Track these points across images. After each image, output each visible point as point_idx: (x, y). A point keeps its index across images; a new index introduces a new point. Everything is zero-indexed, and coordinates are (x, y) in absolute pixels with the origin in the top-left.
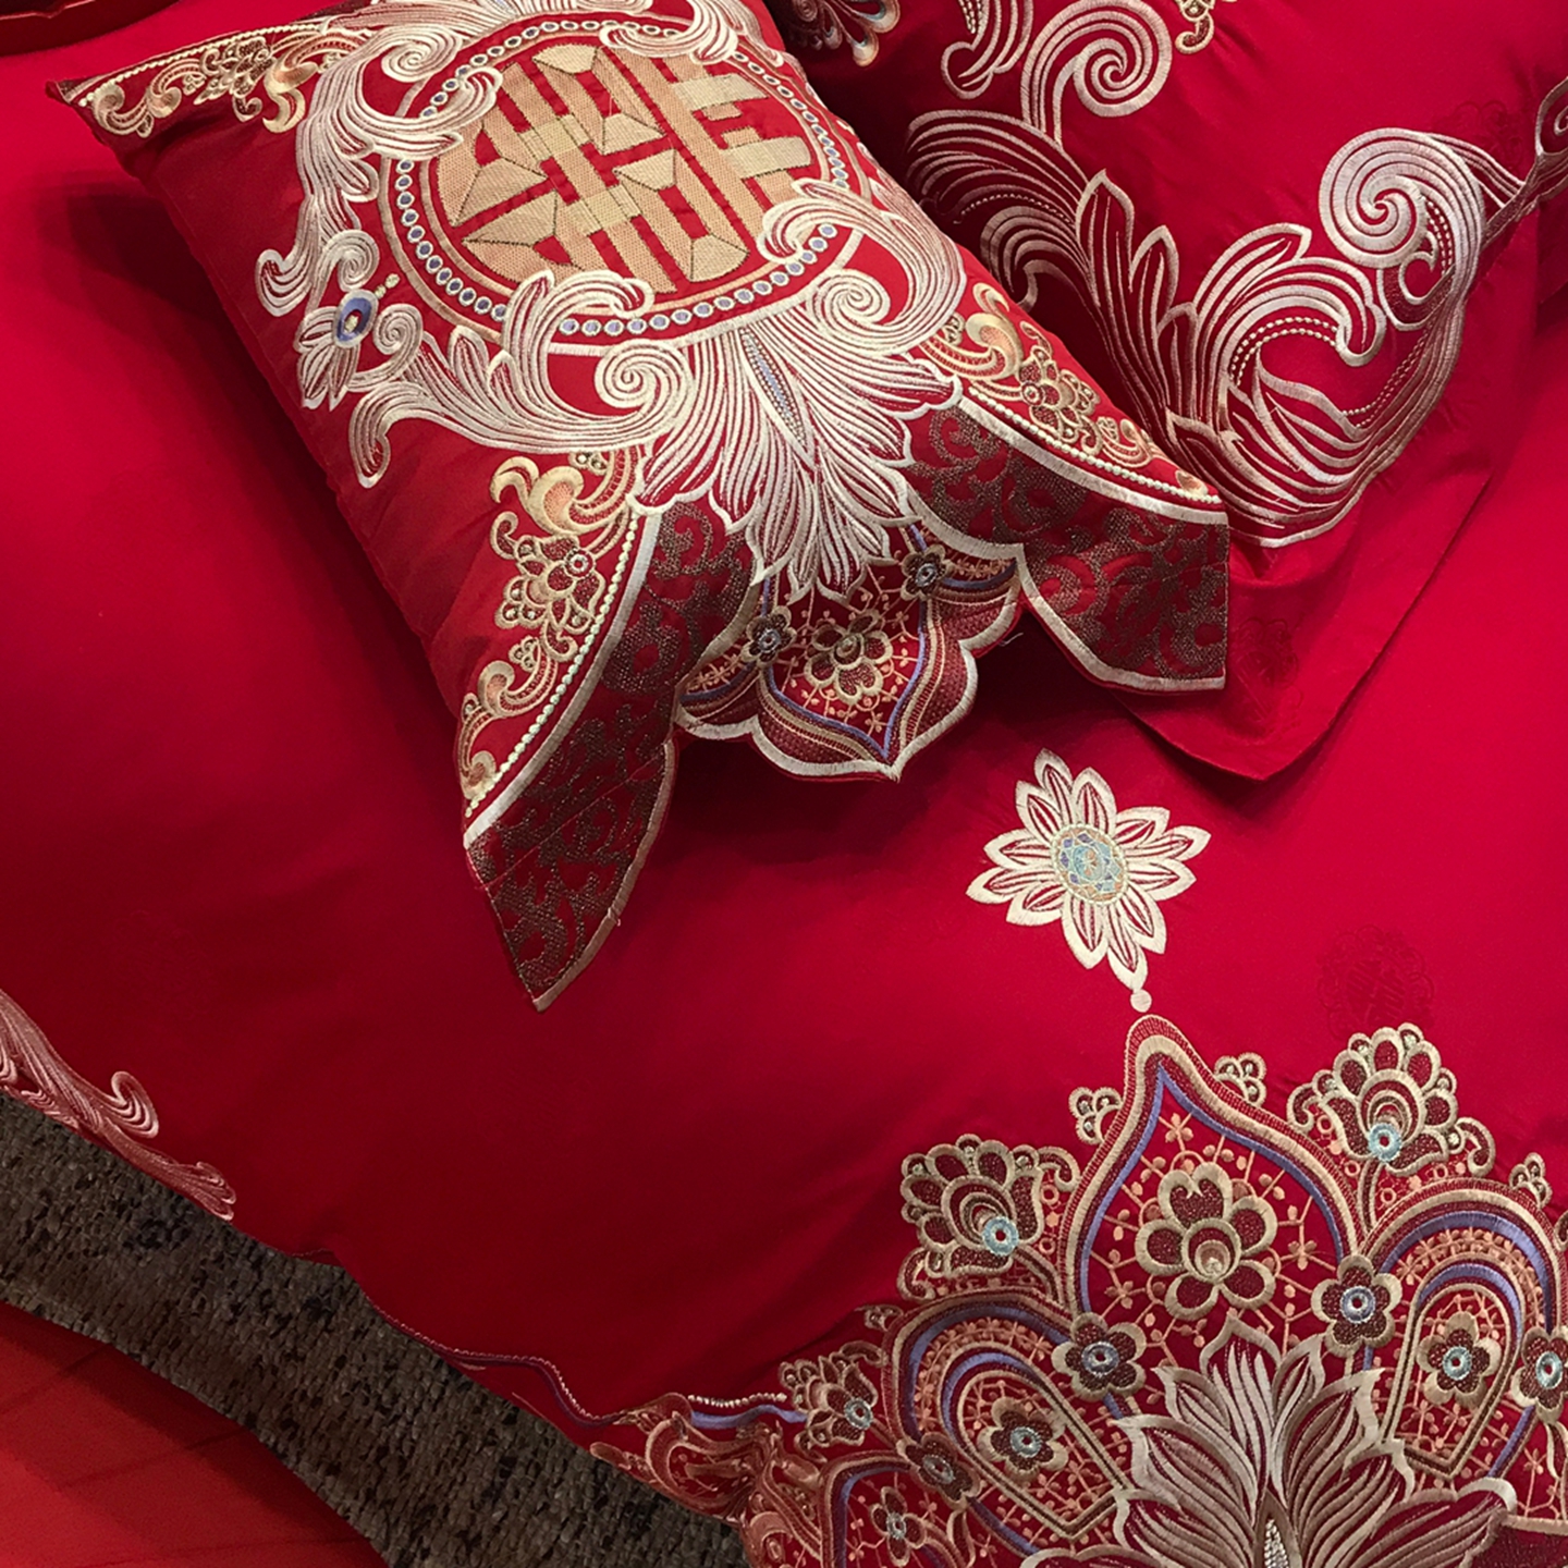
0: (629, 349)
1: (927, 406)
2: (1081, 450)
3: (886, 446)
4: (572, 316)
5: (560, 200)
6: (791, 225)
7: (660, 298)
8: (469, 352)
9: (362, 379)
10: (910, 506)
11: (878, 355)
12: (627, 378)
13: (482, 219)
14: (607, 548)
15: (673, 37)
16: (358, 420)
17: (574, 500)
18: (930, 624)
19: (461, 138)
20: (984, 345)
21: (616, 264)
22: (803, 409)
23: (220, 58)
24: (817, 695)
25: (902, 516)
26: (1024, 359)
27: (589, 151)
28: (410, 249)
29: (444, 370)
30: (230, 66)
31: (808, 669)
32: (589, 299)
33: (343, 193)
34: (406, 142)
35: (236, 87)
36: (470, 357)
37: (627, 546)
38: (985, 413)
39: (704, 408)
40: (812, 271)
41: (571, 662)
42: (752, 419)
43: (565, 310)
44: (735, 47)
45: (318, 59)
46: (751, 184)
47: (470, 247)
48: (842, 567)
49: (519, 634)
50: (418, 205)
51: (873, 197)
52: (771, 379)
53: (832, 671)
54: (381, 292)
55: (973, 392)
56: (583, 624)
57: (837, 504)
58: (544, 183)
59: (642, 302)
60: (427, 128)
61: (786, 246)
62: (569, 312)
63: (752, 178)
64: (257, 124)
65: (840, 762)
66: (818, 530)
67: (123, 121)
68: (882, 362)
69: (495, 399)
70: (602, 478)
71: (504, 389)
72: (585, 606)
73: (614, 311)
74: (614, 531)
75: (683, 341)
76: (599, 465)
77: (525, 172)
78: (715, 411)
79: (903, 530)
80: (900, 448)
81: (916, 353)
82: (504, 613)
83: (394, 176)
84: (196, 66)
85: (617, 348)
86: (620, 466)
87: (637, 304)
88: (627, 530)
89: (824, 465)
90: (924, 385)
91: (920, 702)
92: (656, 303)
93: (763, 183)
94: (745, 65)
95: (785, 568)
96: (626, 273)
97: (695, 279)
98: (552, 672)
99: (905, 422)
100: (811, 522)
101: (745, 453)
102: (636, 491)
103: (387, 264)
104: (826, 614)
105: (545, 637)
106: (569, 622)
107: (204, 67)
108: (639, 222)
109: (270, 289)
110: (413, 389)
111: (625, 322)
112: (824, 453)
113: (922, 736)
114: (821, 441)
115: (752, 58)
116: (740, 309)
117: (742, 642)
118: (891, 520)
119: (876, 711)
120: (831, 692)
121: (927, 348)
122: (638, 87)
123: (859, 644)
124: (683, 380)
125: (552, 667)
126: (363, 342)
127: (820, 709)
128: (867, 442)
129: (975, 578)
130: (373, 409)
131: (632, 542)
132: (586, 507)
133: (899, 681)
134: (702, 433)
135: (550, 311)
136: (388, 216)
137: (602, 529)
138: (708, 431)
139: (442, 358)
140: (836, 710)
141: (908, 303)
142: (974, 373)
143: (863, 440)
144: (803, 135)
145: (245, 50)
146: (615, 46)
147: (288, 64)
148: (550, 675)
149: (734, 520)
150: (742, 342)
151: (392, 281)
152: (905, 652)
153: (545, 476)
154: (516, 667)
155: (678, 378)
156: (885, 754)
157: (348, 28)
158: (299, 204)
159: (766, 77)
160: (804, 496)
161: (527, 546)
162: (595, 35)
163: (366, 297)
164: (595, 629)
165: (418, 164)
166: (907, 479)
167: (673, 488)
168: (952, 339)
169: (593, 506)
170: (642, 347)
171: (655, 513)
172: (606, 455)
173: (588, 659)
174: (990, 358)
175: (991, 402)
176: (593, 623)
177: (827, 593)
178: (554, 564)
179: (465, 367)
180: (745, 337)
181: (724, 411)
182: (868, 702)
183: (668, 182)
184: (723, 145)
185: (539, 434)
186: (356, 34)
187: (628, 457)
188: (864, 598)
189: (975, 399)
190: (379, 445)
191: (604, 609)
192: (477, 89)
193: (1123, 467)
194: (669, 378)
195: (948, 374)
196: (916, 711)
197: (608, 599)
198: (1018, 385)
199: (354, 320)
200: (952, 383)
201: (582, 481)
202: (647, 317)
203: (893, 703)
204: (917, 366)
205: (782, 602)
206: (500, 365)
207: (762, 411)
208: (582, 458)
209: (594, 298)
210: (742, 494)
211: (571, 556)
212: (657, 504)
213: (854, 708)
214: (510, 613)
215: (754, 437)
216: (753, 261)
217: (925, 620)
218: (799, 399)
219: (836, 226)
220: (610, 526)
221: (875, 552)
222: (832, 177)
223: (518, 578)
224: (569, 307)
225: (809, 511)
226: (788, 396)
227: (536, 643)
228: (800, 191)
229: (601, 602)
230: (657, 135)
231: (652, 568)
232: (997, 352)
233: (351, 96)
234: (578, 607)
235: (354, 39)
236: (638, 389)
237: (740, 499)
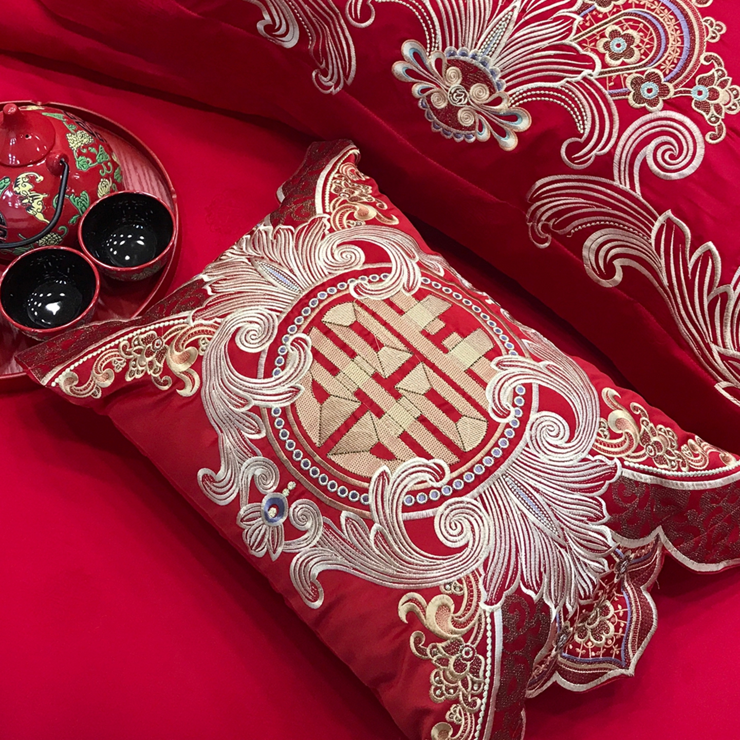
0: (448, 507)
1: (607, 482)
2: (681, 471)
3: (595, 514)
4: (408, 493)
5: (373, 415)
6: (501, 393)
7: (453, 468)
8: (355, 527)
9: (290, 544)
10: (614, 540)
11: (575, 463)
12: (454, 527)
13: (335, 439)
14: (479, 639)
15: (387, 280)
16: (294, 570)
17: (452, 615)
18: (626, 584)
19: (302, 388)
20: (620, 432)
21: (421, 452)
22: (550, 512)
23: (131, 347)
24: (584, 648)
25: (611, 547)
26: (640, 431)
27: (376, 377)
28: (297, 465)
29: (344, 540)
30: (139, 351)
31: (576, 637)
32: (413, 479)
33: (243, 433)
34: (271, 395)
35: (151, 369)
36: (357, 530)
37: (489, 634)
38: (635, 473)
39: (501, 533)
40: (524, 420)
41: (480, 711)
42: (527, 530)
43: (403, 490)
44: (420, 275)
45: (195, 344)
46: (470, 372)
47: (333, 458)
48: (589, 587)
49: (448, 705)
50: (293, 436)
51: (530, 354)
52: (529, 501)
53: (586, 633)
54: (286, 493)
55: (626, 463)
56: (479, 687)
57: (581, 558)
58: (361, 406)
59: (444, 474)
60: (280, 383)
61: (505, 409)
62: (406, 490)
63: (469, 368)
64: (172, 393)
65: (601, 676)
66: (575, 576)
67: (81, 391)
68: (579, 466)
69: (382, 556)
70: (463, 596)
71: (384, 548)
72: (478, 677)
73: (431, 484)
74: (479, 628)
75: (475, 492)
76: (458, 589)
77: (348, 402)
78: (507, 533)
79: (612, 554)
80: (602, 513)
81: (593, 453)
82: (435, 693)
83: (272, 420)
84: (117, 353)
85: (441, 509)
86: (470, 587)
87: (442, 476)
88: (486, 624)
89: (570, 541)
90: (603, 471)
91: (635, 632)
92: (451, 472)
93: (475, 369)
94: (430, 285)
95: (565, 603)
96: (429, 457)
97: (467, 451)
98: (472, 720)
99: (599, 496)
100: (571, 574)
101: (530, 553)
102: (483, 599)
103: (285, 476)
104: (584, 611)
105: (462, 702)
106: (472, 689)
107: (123, 353)
108: (422, 420)
109: (211, 489)
110: (328, 552)
111: (439, 489)
112: (568, 534)
113: (640, 649)
114: (564, 527)
115: (433, 279)
116: (498, 463)
117: (551, 650)
118: (606, 552)
119: (615, 645)
120: (590, 643)
121: (597, 447)
122: (385, 324)
123: (597, 612)
124: (484, 519)
125: (471, 717)
126: (283, 523)
127: (587, 655)
128: (586, 516)
129: (645, 554)
130: (304, 564)
131: (491, 630)
132: (460, 617)
133: (622, 625)
134: (505, 550)
135: (395, 493)
136: (277, 446)
137: (472, 629)
138: (508, 547)
139: (339, 532)
140: (595, 652)
141: (577, 422)
142: (623, 452)
143: (583, 516)
144: (480, 326)
145: (146, 341)
146: (362, 298)
147: (178, 350)
148: (472, 723)
149: (536, 593)
150: (506, 483)
151: (291, 485)
152: (620, 607)
153: (430, 603)
154: (452, 723)
155: (481, 518)
156: (624, 664)
157: (206, 320)
158: (216, 440)
159: (444, 289)
160: (565, 562)
161: (435, 650)
162: (347, 292)
163: (278, 497)
164: (486, 688)
165: (284, 409)
166: (609, 527)
167: (502, 589)
168: (605, 436)
169: (464, 615)
170: (454, 503)
171: (497, 608)
172: (460, 581)
173: (488, 704)
174: (626, 439)
175: (637, 466)
176: (485, 684)
177: (583, 602)
178: (454, 657)
179: (355, 536)
180: (507, 479)
181: (512, 531)
182: (610, 642)
183: (428, 387)
184: (446, 351)
185: (417, 576)
186: (211, 322)
187: (472, 579)
188: (600, 594)
189: (629, 468)
190: (312, 584)
191: (488, 674)
192: (299, 350)
193: (701, 470)
194: (476, 519)
195: (611, 459)
196: (634, 637)
197: (489, 668)
198: (642, 448)
199: (274, 510)
200: (615, 463)
201: (453, 602)
202: (450, 483)
203: (622, 637)
204: (595, 461)
205: (565, 619)
206: (377, 533)
207: (531, 523)
208: (448, 586)
209: (417, 478)
210: (536, 577)
211: (462, 650)
212: (496, 603)
213: (604, 648)
214: (438, 692)
215: (532, 541)
216: (492, 427)
217: (624, 584)
218: (546, 507)
219: (524, 385)
220: (477, 625)
221: (602, 571)
222: (507, 351)
223: (436, 671)
224: (405, 487)
225: (569, 570)
226: (541, 508)
227: (458, 708)
228: (496, 368)
229: (485, 671)
230: (409, 355)
231: (505, 638)
232: (627, 433)
233: (227, 370)
234: (475, 679)
235: (211, 326)
236: (462, 532)
237: (536, 580)
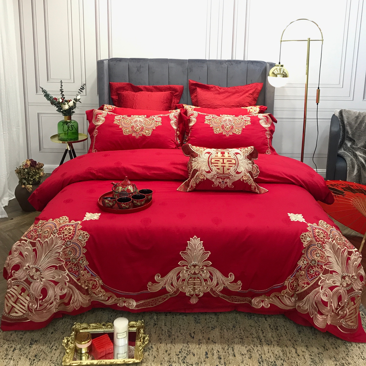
4: (234, 171)
5: (225, 167)
9: (227, 184)
10: (250, 161)
12: (240, 170)
13: (223, 172)
15: (213, 154)
16: (229, 186)
19: (216, 170)
21: (231, 166)
26: (244, 150)
27: (222, 163)
30: (196, 180)
33: (214, 178)
35: (199, 180)
46: (228, 156)
47: (225, 173)
50: (219, 174)
51: (231, 151)
52: (243, 163)
61: (234, 157)
64: (204, 181)
69: (236, 178)
74: (248, 176)
75: (239, 166)
77: (221, 168)
82: (249, 184)
85: (237, 170)
90: (245, 156)
92: (235, 166)
97: (235, 163)
99: (247, 158)
103: (222, 178)
109: (215, 186)
115: (216, 151)
116: (238, 162)
121: (243, 154)
122: (217, 158)
128: (247, 161)
134: (245, 168)
136: (219, 177)
141: (240, 154)
144: (225, 152)
146: (213, 158)
147: (200, 176)
153: (243, 178)
158: (212, 181)
160: (249, 166)
161: (247, 181)
163: (222, 181)
165: (216, 173)
171: (248, 174)
173: (254, 182)
179: (232, 178)
185: (240, 176)
186: (201, 171)
187: (245, 173)
189: (247, 154)
192: (212, 167)
193: (251, 150)
206: (234, 176)
207: (245, 165)
208: (243, 175)
219: (233, 154)
227: (252, 184)
228: (230, 154)
229: (251, 179)
230: (222, 159)
233: (208, 174)
237: (249, 169)
